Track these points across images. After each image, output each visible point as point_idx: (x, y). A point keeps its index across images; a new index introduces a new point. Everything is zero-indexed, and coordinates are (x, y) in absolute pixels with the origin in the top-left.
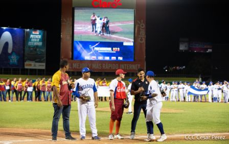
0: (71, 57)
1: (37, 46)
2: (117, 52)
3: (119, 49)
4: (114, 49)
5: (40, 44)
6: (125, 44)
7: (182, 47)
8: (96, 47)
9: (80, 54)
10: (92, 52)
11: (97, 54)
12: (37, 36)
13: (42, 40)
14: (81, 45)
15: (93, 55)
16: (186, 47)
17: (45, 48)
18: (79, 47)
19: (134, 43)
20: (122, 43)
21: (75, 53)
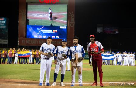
0: (25, 36)
1: (2, 29)
2: (56, 33)
3: (57, 31)
4: (54, 31)
5: (5, 27)
6: (61, 27)
8: (42, 29)
9: (31, 34)
10: (39, 33)
11: (42, 34)
12: (2, 22)
13: (6, 24)
14: (32, 28)
15: (39, 34)
16: (101, 30)
17: (8, 29)
18: (30, 30)
19: (67, 27)
20: (59, 27)
21: (28, 34)
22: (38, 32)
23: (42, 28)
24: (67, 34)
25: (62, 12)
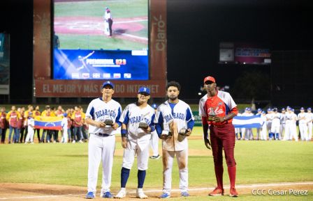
0: (49, 75)
2: (122, 66)
3: (124, 61)
4: (117, 61)
5: (1, 55)
6: (134, 53)
7: (224, 57)
9: (63, 70)
10: (82, 67)
11: (91, 69)
13: (4, 48)
14: (65, 56)
15: (84, 71)
16: (229, 56)
18: (62, 59)
19: (149, 52)
20: (130, 52)
21: (57, 69)
22: (80, 64)
23: (90, 54)
24: (149, 69)
25: (136, 17)
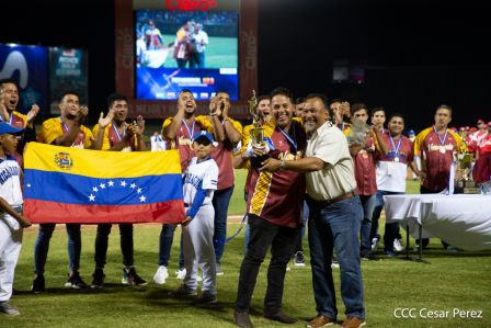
0: (132, 94)
1: (72, 77)
2: (210, 85)
3: (212, 80)
4: (204, 79)
5: (78, 73)
6: (223, 71)
7: (338, 76)
8: (175, 76)
9: (147, 89)
10: (167, 87)
11: (175, 87)
12: (71, 60)
13: (81, 65)
14: (149, 75)
15: (169, 90)
16: (344, 74)
17: (86, 78)
18: (146, 78)
19: (239, 70)
20: (218, 70)
21: (140, 89)
22: (164, 83)
23: (176, 73)
24: (239, 89)
